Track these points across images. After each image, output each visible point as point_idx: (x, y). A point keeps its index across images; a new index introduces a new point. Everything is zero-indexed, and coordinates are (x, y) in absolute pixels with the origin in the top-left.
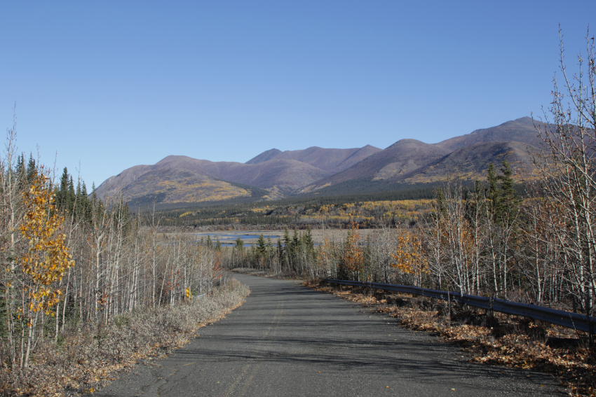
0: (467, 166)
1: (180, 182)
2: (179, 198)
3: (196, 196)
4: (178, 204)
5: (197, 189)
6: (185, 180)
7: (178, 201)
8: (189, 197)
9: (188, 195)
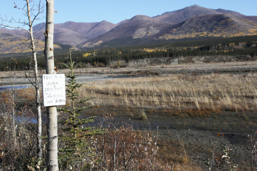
0: (200, 28)
1: (4, 40)
2: (9, 51)
3: (21, 48)
4: (8, 54)
5: (20, 44)
6: (8, 39)
7: (8, 52)
8: (16, 49)
9: (14, 48)
